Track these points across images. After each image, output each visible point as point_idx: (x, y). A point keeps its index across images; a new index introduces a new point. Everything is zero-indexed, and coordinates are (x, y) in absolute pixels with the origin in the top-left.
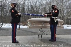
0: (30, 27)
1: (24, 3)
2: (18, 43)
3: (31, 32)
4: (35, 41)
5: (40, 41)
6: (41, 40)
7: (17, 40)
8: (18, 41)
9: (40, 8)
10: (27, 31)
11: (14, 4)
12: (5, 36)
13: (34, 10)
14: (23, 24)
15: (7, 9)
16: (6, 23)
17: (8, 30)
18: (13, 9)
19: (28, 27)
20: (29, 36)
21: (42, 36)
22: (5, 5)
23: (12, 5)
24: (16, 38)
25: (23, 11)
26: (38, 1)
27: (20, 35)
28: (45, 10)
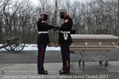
1: (56, 12)
4: (73, 71)
6: (83, 70)
7: (45, 70)
8: (47, 72)
9: (82, 19)
14: (55, 45)
15: (31, 23)
16: (30, 43)
21: (85, 63)
22: (28, 17)
27: (50, 62)
28: (89, 21)
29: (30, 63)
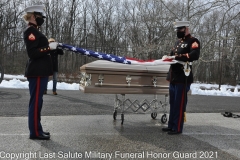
0: (87, 91)
1: (72, 13)
2: (48, 139)
3: (90, 103)
4: (101, 134)
5: (117, 134)
6: (122, 130)
7: (44, 130)
8: (48, 134)
9: (122, 30)
10: (79, 101)
11: (35, 13)
12: (8, 115)
13: (102, 34)
14: (67, 78)
15: (19, 30)
16: (15, 73)
17: (19, 96)
18: (32, 29)
19: (82, 89)
20: (84, 117)
21: (126, 117)
22: (12, 17)
23: (28, 18)
24: (42, 122)
25: (69, 38)
26: (115, 8)
27: (55, 114)
28: (136, 36)
29: (13, 115)
